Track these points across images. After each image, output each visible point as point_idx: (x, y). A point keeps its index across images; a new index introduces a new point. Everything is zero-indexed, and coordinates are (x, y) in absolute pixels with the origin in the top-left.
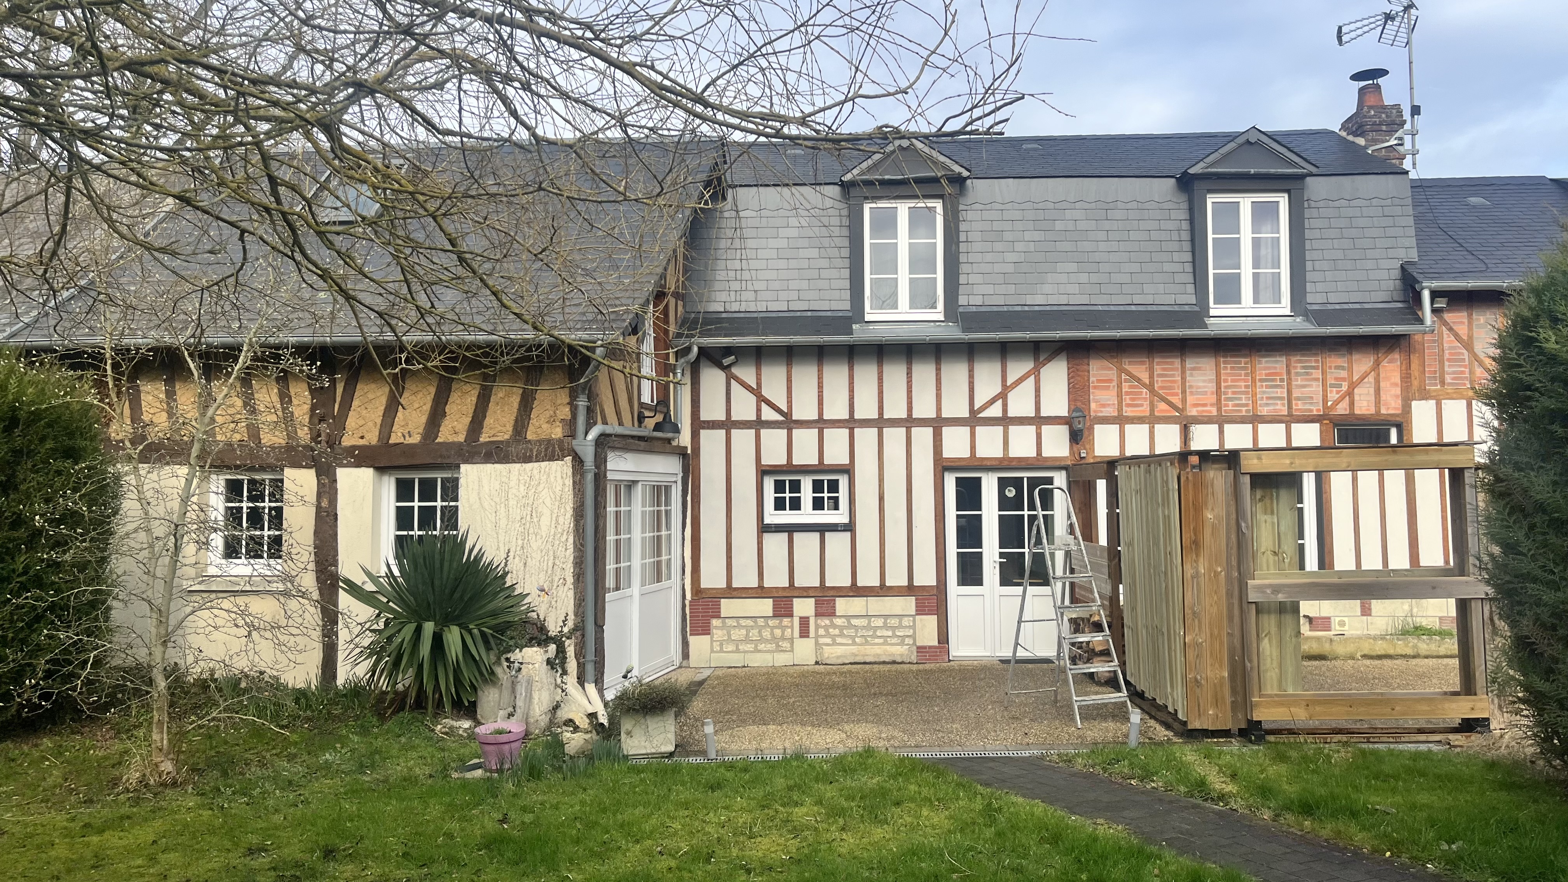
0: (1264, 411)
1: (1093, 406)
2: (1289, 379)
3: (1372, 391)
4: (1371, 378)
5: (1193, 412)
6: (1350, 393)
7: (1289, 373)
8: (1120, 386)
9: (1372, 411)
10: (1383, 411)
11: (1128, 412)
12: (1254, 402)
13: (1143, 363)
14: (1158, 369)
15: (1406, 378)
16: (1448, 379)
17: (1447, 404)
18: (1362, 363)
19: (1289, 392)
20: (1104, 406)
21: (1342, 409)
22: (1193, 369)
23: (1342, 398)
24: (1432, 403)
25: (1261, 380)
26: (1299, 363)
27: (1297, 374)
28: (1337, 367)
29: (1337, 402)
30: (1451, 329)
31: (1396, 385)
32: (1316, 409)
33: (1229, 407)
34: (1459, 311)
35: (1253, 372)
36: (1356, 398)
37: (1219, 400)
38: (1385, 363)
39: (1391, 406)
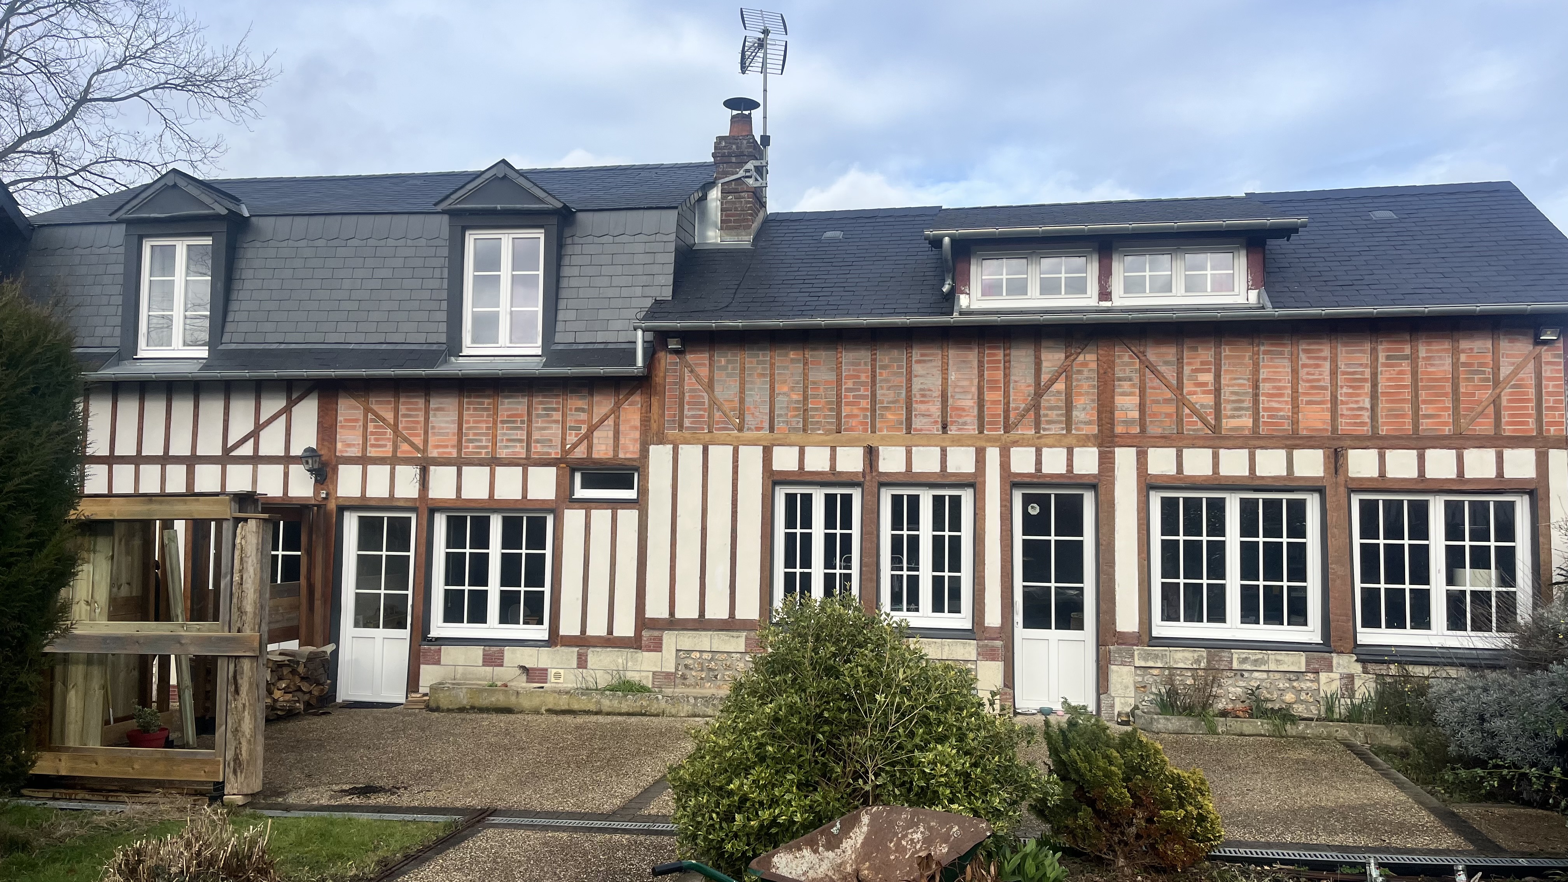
0: (503, 453)
1: (339, 446)
2: (530, 421)
3: (611, 434)
4: (610, 422)
5: (434, 453)
6: (588, 436)
7: (529, 414)
8: (365, 427)
9: (610, 454)
10: (621, 455)
11: (372, 452)
12: (495, 444)
13: (389, 402)
14: (403, 410)
15: (645, 422)
16: (687, 423)
17: (684, 449)
18: (603, 405)
19: (529, 435)
20: (349, 445)
21: (580, 452)
22: (437, 409)
23: (580, 441)
24: (670, 447)
25: (503, 422)
26: (540, 403)
27: (538, 416)
28: (577, 410)
29: (575, 446)
30: (692, 371)
31: (635, 428)
32: (555, 452)
33: (469, 449)
34: (702, 352)
35: (496, 413)
36: (595, 441)
37: (460, 441)
38: (625, 406)
39: (629, 450)
